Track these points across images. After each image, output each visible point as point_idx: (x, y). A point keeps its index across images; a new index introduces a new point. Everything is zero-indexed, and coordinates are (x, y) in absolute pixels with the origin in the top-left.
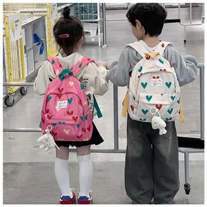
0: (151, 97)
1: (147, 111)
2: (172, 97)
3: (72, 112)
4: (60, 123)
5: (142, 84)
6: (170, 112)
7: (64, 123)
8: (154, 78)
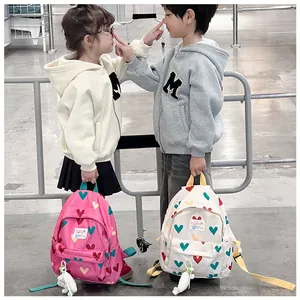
0: (187, 244)
1: (181, 263)
2: (216, 247)
3: (93, 246)
4: (75, 259)
5: (176, 226)
6: (214, 267)
7: (81, 260)
8: (194, 218)
